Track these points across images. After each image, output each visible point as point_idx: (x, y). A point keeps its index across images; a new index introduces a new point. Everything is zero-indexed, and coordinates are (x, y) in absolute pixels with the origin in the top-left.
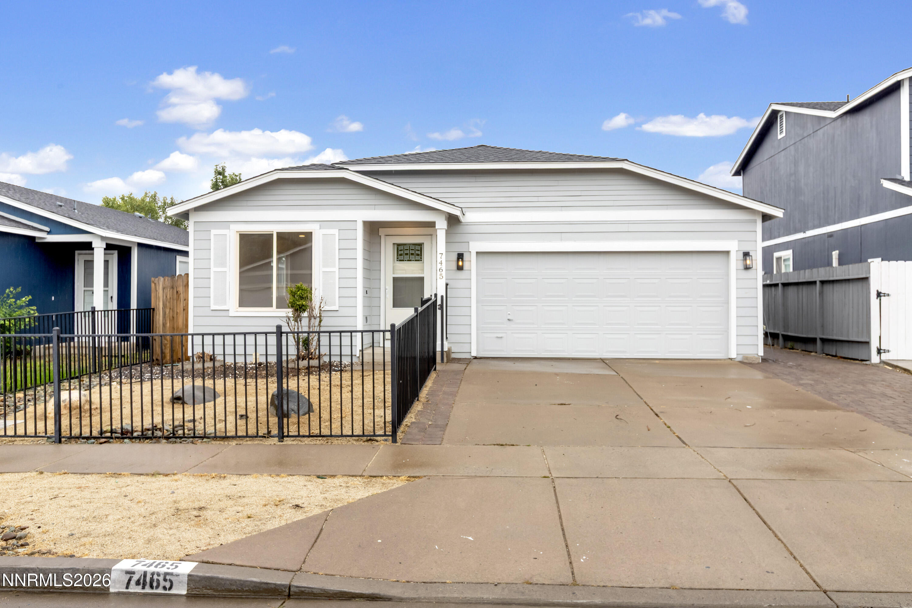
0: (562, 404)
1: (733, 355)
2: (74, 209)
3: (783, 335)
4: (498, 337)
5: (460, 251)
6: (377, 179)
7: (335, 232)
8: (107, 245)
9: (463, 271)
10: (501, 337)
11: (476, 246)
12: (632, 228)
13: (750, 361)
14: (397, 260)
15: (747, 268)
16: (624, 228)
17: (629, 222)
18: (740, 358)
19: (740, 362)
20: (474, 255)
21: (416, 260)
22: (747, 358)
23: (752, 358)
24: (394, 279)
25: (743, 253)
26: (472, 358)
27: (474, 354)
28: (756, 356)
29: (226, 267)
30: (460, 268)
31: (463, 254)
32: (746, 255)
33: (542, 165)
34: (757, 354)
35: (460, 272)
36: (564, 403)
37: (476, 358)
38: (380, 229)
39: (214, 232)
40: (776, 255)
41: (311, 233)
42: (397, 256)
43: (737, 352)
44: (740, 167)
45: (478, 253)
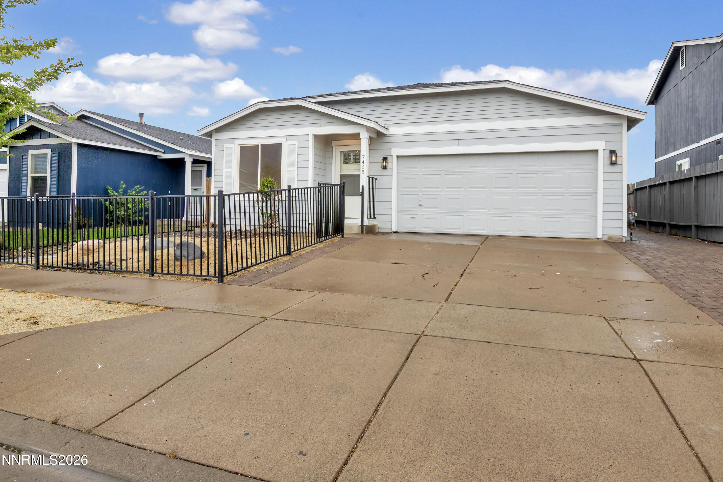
0: (395, 263)
1: (600, 236)
2: (188, 141)
3: (669, 224)
4: (411, 218)
5: (385, 155)
6: (329, 107)
7: (296, 143)
8: (194, 160)
9: (387, 170)
10: (414, 218)
11: (396, 152)
12: (514, 134)
13: (614, 241)
14: (344, 163)
15: (613, 164)
16: (508, 134)
17: (512, 130)
18: (605, 238)
19: (605, 242)
20: (395, 159)
21: (356, 163)
22: (610, 238)
23: (615, 238)
24: (341, 176)
25: (610, 151)
26: (392, 232)
27: (394, 229)
28: (621, 237)
29: (232, 168)
30: (385, 168)
31: (387, 157)
32: (613, 152)
33: (443, 89)
34: (622, 235)
35: (384, 171)
36: (398, 262)
37: (396, 232)
38: (332, 142)
39: (225, 145)
40: (678, 163)
41: (281, 144)
42: (344, 160)
43: (603, 233)
44: (653, 98)
45: (398, 157)
